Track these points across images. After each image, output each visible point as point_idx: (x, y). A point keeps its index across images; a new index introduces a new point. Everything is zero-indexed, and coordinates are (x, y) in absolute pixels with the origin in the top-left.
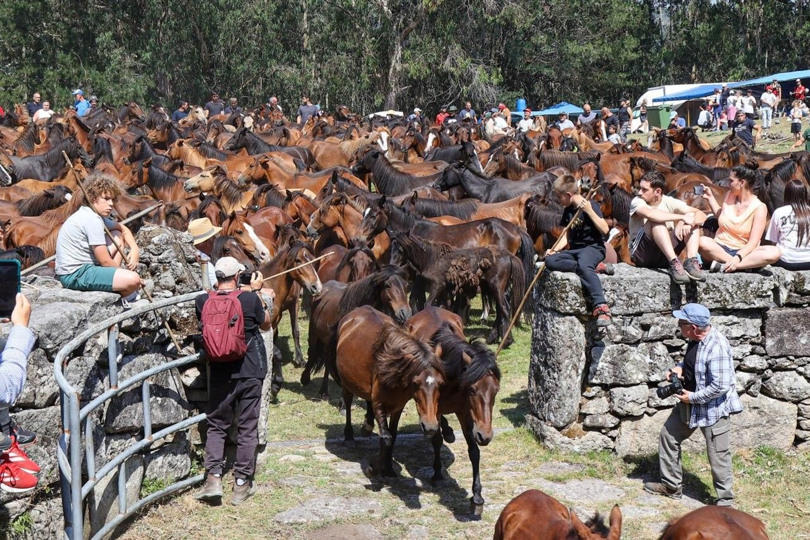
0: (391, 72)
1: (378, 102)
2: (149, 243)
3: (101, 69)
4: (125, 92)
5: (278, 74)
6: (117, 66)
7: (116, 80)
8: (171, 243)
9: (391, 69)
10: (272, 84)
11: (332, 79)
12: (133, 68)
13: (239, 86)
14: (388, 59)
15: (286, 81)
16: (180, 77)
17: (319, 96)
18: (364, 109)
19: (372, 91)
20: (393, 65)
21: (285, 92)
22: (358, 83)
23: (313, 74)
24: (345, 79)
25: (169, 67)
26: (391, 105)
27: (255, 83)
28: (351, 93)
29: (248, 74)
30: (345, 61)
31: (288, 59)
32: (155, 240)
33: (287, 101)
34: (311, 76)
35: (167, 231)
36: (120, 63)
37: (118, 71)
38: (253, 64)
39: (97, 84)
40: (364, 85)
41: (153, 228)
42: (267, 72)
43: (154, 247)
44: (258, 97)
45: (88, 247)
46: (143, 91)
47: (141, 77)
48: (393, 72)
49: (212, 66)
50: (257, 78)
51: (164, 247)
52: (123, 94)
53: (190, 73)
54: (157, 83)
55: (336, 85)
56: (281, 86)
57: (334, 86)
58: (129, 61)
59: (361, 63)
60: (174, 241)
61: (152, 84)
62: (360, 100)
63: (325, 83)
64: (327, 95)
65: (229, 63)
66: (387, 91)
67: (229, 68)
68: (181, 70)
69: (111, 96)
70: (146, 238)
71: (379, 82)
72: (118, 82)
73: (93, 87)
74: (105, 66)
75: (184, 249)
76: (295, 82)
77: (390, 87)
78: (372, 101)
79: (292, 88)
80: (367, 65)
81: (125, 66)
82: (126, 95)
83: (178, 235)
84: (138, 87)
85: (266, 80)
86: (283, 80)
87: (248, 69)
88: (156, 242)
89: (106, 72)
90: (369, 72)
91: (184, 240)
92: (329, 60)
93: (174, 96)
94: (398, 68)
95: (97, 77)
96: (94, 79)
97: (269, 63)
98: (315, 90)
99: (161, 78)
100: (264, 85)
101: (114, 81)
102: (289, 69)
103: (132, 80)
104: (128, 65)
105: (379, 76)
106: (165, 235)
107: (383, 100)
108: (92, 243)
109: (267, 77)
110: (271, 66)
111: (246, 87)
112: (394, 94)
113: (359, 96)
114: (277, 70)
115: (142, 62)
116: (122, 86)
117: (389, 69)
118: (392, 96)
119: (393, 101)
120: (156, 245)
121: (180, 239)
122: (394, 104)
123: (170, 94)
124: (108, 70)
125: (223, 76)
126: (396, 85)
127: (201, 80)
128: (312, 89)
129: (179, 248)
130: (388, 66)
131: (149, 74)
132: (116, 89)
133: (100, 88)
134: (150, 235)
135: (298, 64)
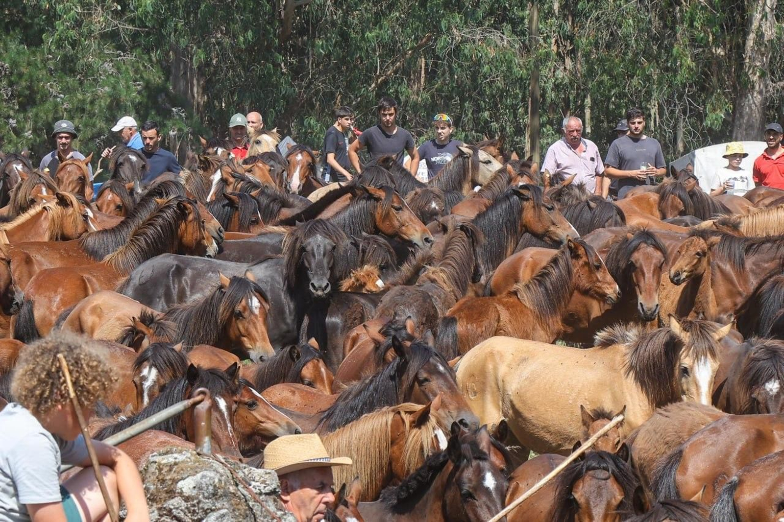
0: (750, 42)
1: (715, 117)
2: (171, 493)
3: (33, 40)
4: (89, 96)
5: (467, 49)
6: (72, 33)
7: (68, 66)
8: (226, 495)
9: (752, 36)
10: (452, 74)
11: (600, 60)
12: (111, 36)
13: (368, 81)
14: (742, 10)
15: (486, 68)
16: (223, 56)
17: (567, 101)
18: (680, 135)
19: (703, 89)
20: (755, 24)
21: (481, 94)
22: (667, 69)
23: (554, 48)
24: (634, 62)
25: (201, 32)
26: (750, 126)
27: (407, 72)
28: (649, 94)
29: (391, 50)
30: (634, 17)
31: (491, 13)
32: (186, 486)
33: (486, 114)
34: (548, 54)
35: (216, 465)
36: (78, 24)
37: (74, 44)
38: (403, 26)
39: (21, 75)
40: (682, 76)
41: (180, 458)
42: (440, 44)
43: (184, 505)
44: (415, 106)
45: (16, 508)
46: (133, 93)
47: (130, 58)
48: (755, 43)
49: (302, 32)
50: (414, 59)
51: (207, 504)
52: (83, 101)
53: (250, 49)
54: (167, 71)
55: (612, 77)
56: (474, 78)
57: (605, 78)
58: (100, 20)
59: (674, 22)
60: (232, 489)
61: (155, 77)
62: (672, 112)
63: (582, 68)
64: (588, 101)
65: (345, 22)
66: (741, 88)
67: (344, 36)
68: (227, 41)
69: (56, 105)
70: (163, 481)
71: (720, 66)
72: (72, 72)
73: (11, 84)
74: (42, 31)
75: (257, 509)
76: (510, 69)
77: (748, 81)
78: (701, 117)
79: (500, 84)
80: (691, 25)
81: (90, 32)
82: (92, 103)
83: (240, 475)
84: (122, 85)
85: (435, 64)
86: (478, 63)
87: (392, 38)
88: (187, 492)
89: (45, 47)
90: (694, 42)
91: (256, 486)
92: (595, 14)
93: (209, 105)
94: (769, 33)
95: (23, 60)
96: (15, 64)
97: (444, 23)
98: (557, 87)
99: (178, 60)
100: (431, 75)
101: (63, 70)
102: (495, 36)
103: (108, 66)
104: (97, 28)
105: (720, 52)
106: (211, 474)
107: (727, 114)
108: (28, 499)
109: (438, 58)
110: (449, 29)
111: (385, 82)
112: (758, 98)
113: (669, 103)
114: (464, 41)
115: (132, 21)
116: (81, 83)
117: (745, 34)
118: (754, 101)
119: (757, 115)
120: (187, 499)
121: (247, 483)
122: (757, 124)
123: (198, 97)
124: (49, 40)
125: (328, 56)
126: (763, 75)
127: (276, 66)
128: (550, 85)
129: (243, 507)
130: (743, 27)
131: (148, 50)
132: (66, 90)
133: (29, 88)
134: (173, 475)
135: (516, 24)
